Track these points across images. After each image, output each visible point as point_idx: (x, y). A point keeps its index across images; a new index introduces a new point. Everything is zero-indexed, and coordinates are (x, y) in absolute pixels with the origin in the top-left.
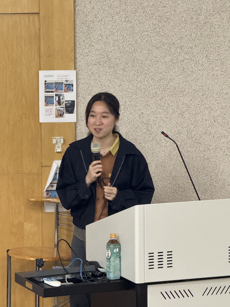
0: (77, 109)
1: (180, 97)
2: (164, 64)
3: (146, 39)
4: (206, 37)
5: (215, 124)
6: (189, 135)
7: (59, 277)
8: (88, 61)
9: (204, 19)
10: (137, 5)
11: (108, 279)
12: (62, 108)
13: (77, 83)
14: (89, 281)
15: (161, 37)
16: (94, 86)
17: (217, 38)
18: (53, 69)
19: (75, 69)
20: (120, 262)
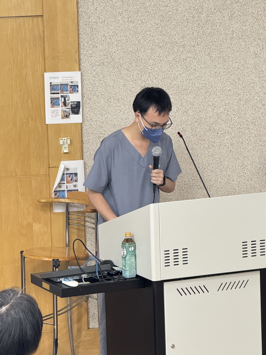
0: (83, 110)
1: (184, 95)
2: (168, 63)
3: (149, 39)
4: (207, 35)
5: (218, 121)
6: (194, 132)
7: (76, 277)
8: (93, 62)
9: (205, 17)
10: (139, 5)
11: (124, 277)
12: (68, 109)
13: (82, 84)
14: (105, 280)
15: (163, 36)
16: (99, 87)
17: (218, 36)
18: (58, 71)
19: (80, 70)
20: (136, 260)
